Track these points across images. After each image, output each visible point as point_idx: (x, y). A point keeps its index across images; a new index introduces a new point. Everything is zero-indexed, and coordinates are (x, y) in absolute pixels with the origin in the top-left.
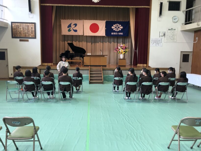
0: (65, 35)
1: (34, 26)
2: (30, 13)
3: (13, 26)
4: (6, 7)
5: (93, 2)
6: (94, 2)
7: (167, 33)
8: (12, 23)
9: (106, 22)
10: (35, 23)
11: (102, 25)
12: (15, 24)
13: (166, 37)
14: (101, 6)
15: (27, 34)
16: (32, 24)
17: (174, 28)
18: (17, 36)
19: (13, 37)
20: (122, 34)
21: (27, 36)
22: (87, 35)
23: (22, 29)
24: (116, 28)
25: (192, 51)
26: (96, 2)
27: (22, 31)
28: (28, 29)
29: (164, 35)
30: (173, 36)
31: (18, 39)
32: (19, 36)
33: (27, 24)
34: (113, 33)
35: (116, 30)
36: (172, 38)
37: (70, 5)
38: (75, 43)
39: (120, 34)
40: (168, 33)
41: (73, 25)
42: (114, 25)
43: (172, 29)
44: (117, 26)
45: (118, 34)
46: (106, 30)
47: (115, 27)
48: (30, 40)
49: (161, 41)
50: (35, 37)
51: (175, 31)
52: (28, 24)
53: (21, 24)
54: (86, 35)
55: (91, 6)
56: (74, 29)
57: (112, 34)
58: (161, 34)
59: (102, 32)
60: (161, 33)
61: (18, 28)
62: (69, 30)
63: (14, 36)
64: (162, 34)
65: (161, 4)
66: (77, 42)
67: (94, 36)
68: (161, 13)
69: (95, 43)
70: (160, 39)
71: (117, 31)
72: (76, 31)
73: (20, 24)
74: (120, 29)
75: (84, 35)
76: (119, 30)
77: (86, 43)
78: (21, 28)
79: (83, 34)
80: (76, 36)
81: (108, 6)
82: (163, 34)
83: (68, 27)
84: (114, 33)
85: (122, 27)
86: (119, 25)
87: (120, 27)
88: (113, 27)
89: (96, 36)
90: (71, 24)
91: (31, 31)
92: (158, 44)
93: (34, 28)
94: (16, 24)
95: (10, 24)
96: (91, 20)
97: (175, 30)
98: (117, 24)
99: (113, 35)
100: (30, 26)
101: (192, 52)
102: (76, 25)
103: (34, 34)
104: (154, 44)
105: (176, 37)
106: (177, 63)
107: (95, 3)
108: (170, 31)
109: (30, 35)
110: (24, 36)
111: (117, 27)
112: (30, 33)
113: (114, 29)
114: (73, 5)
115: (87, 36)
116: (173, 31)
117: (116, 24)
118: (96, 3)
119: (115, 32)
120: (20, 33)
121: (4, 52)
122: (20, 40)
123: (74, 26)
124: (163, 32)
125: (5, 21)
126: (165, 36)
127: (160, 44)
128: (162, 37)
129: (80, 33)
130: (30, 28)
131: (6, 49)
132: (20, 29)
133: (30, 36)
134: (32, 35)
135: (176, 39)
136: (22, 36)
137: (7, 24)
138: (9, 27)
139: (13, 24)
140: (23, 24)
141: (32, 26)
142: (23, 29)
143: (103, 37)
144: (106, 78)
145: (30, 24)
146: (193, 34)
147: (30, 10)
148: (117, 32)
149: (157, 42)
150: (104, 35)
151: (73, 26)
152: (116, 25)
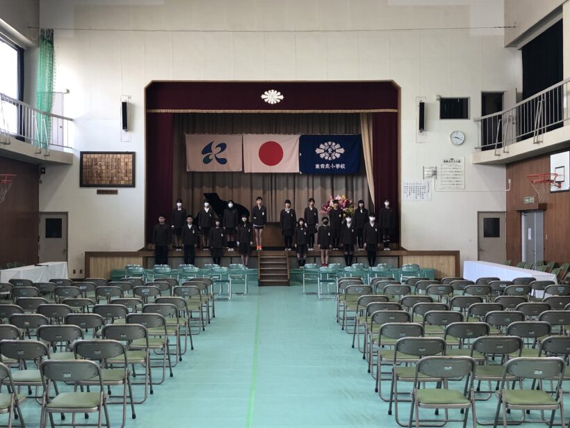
0: (193, 173)
1: (131, 160)
2: (124, 131)
3: (84, 160)
4: (71, 120)
5: (267, 103)
6: (269, 102)
7: (442, 168)
8: (82, 153)
9: (301, 139)
10: (133, 154)
11: (290, 146)
12: (88, 156)
13: (440, 180)
14: (284, 111)
15: (115, 179)
16: (127, 155)
17: (456, 158)
18: (91, 183)
19: (82, 185)
20: (343, 166)
21: (115, 183)
22: (253, 172)
23: (104, 167)
24: (327, 151)
25: (505, 210)
26: (272, 103)
27: (104, 171)
28: (118, 167)
29: (435, 173)
30: (456, 176)
31: (95, 190)
32: (96, 183)
33: (115, 155)
34: (320, 164)
35: (326, 158)
36: (453, 180)
37: (214, 111)
38: (221, 189)
39: (338, 166)
40: (444, 170)
41: (217, 147)
42: (322, 146)
43: (452, 159)
44: (330, 146)
45: (333, 166)
46: (301, 159)
47: (325, 151)
48: (120, 190)
49: (427, 188)
50: (133, 185)
51: (458, 164)
52: (119, 155)
53: (103, 156)
54: (249, 171)
55: (262, 111)
56: (220, 156)
57: (317, 166)
58: (425, 173)
59: (290, 163)
60: (425, 170)
61: (96, 165)
62: (207, 161)
63: (84, 183)
64: (428, 172)
65: (422, 106)
66: (227, 188)
67: (272, 174)
68: (422, 126)
69: (274, 191)
70: (424, 182)
71: (330, 159)
72: (223, 161)
73: (100, 155)
74: (338, 156)
75: (246, 172)
76: (334, 158)
77: (249, 190)
78: (103, 163)
79: (241, 170)
80: (224, 173)
81: (301, 111)
82: (431, 173)
83: (203, 152)
84: (323, 166)
85: (342, 151)
86: (334, 144)
87: (337, 151)
88: (318, 151)
89: (276, 173)
90: (211, 144)
91: (124, 171)
92: (421, 194)
93: (130, 164)
94: (92, 156)
95: (78, 155)
96: (263, 133)
97: (459, 162)
98: (330, 143)
99: (320, 169)
100: (122, 160)
101: (504, 212)
102: (223, 147)
103: (131, 178)
104: (412, 194)
105: (462, 179)
106: (470, 241)
107: (270, 104)
108: (446, 165)
109: (122, 179)
110: (108, 183)
111: (330, 150)
112: (122, 175)
113: (322, 156)
114: (222, 111)
115: (251, 174)
116: (453, 164)
117: (327, 142)
118: (274, 105)
119: (324, 161)
120: (100, 175)
121: (61, 220)
122: (99, 192)
123: (219, 149)
124: (430, 168)
125: (66, 150)
126: (438, 177)
127: (425, 195)
128: (430, 179)
129: (233, 166)
130: (122, 164)
131: (66, 213)
132: (101, 166)
133: (122, 183)
134: (127, 179)
135: (463, 183)
136: (103, 183)
137: (70, 156)
138: (74, 162)
139: (84, 155)
140: (107, 155)
141: (126, 160)
142: (107, 167)
143: (294, 174)
144: (297, 275)
145: (123, 156)
146: (503, 172)
147: (125, 125)
148: (330, 162)
149: (419, 191)
150: (297, 170)
151: (215, 150)
152: (326, 144)
